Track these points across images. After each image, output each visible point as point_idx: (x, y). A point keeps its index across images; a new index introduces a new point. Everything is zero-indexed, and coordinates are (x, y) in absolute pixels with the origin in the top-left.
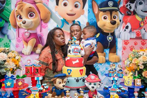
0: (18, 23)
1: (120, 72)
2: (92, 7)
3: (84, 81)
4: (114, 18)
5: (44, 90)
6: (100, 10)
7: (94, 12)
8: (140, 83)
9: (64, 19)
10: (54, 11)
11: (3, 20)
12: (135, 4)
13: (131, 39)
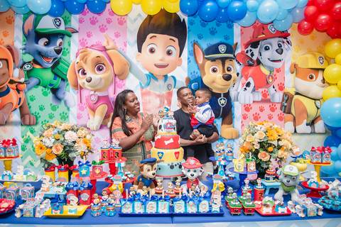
0: (80, 82)
1: (230, 154)
2: (194, 53)
3: (180, 167)
4: (228, 71)
5: (128, 179)
6: (206, 58)
7: (197, 62)
8: (255, 168)
9: (150, 73)
10: (134, 61)
11: (58, 78)
12: (258, 49)
13: (254, 102)
